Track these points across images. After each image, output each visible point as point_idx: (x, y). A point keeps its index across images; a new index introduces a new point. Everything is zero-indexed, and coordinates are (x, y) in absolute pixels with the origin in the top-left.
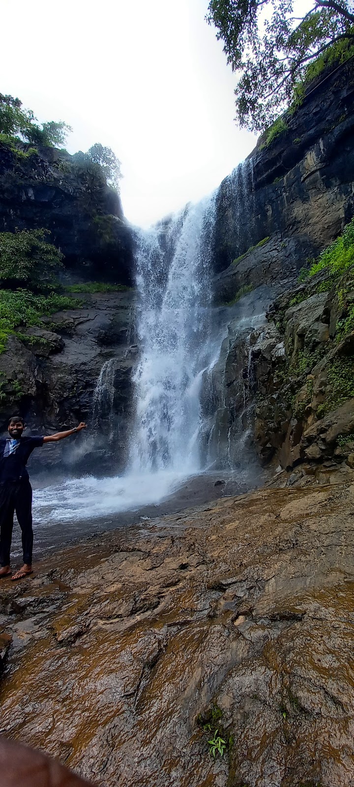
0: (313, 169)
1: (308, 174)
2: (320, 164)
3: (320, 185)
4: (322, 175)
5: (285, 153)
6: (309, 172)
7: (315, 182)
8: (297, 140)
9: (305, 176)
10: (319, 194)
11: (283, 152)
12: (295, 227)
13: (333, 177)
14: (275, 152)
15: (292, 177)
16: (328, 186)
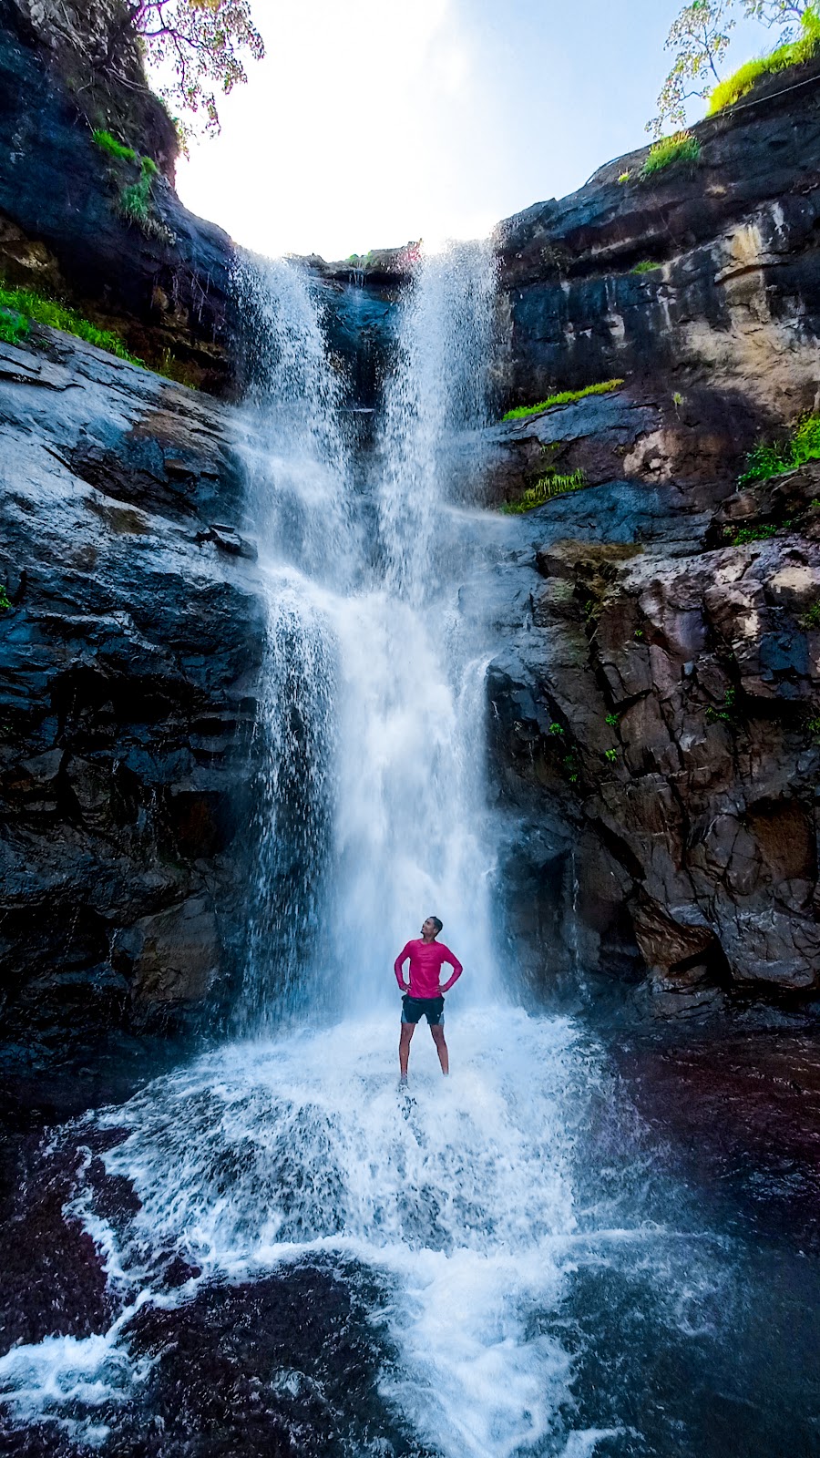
0: (752, 262)
1: (737, 268)
2: (769, 255)
3: (760, 304)
4: (769, 281)
5: (679, 210)
6: (740, 266)
7: (749, 291)
8: (719, 189)
9: (727, 271)
10: (754, 321)
11: (673, 206)
12: (699, 374)
13: (791, 295)
14: (653, 202)
15: (688, 267)
16: (777, 311)
